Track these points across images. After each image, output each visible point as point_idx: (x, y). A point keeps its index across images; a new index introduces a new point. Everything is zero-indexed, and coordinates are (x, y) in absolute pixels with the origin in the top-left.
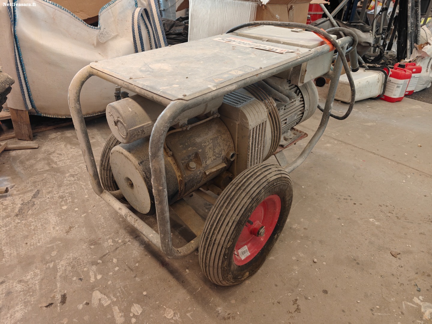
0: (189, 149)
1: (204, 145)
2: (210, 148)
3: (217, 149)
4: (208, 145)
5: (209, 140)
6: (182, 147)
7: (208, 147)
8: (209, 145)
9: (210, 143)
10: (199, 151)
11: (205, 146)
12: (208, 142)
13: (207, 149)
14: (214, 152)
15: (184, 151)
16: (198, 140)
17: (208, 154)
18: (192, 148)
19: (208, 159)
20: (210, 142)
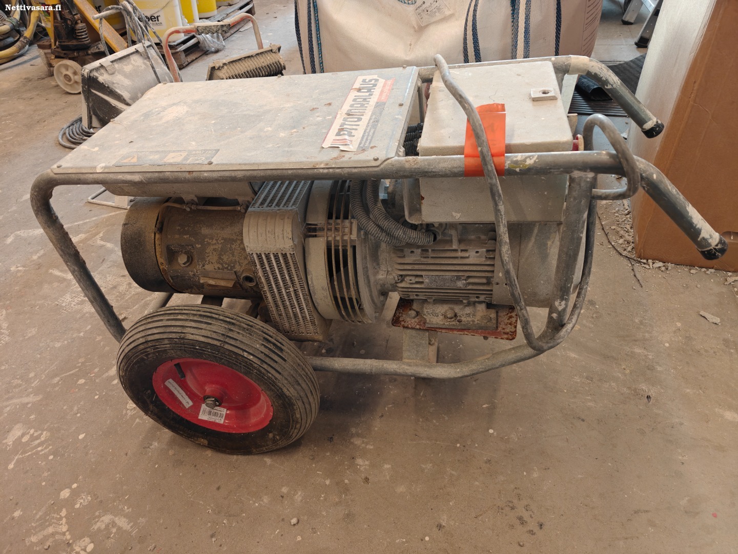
0: (185, 237)
1: (207, 241)
2: (215, 250)
3: (227, 257)
4: (213, 244)
5: (220, 238)
6: (179, 229)
7: (212, 247)
8: (215, 244)
9: (218, 243)
10: (197, 245)
11: (209, 244)
12: (217, 240)
13: (209, 250)
14: (220, 258)
15: (177, 236)
16: (205, 231)
17: (208, 256)
18: (189, 237)
19: (207, 263)
20: (218, 241)
